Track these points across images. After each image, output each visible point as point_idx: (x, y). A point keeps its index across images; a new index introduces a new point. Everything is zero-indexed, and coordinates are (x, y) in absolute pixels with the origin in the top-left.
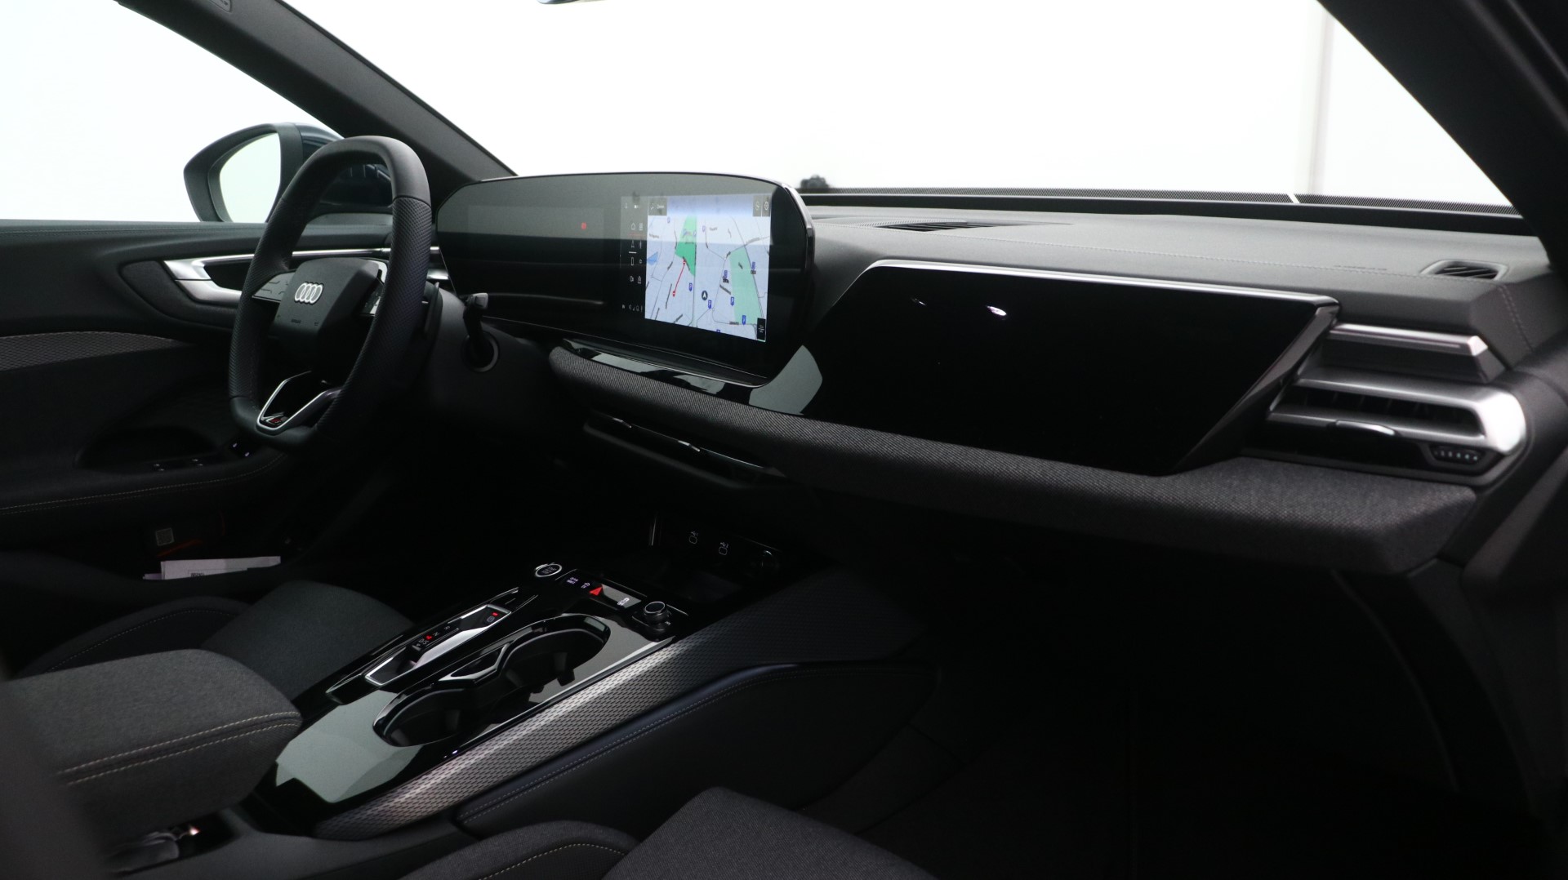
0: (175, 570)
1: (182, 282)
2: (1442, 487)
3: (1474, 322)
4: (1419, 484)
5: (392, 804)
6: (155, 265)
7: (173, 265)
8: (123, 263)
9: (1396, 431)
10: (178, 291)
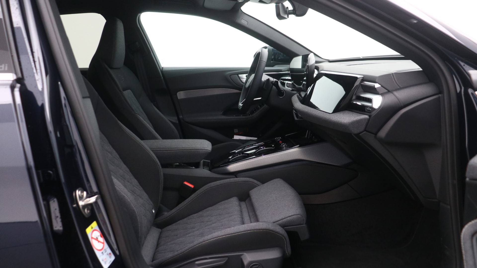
0: (236, 137)
1: (241, 79)
2: (364, 115)
3: (377, 81)
4: (361, 115)
5: (225, 168)
6: (236, 75)
7: (240, 75)
8: (231, 75)
9: (361, 104)
10: (240, 81)
